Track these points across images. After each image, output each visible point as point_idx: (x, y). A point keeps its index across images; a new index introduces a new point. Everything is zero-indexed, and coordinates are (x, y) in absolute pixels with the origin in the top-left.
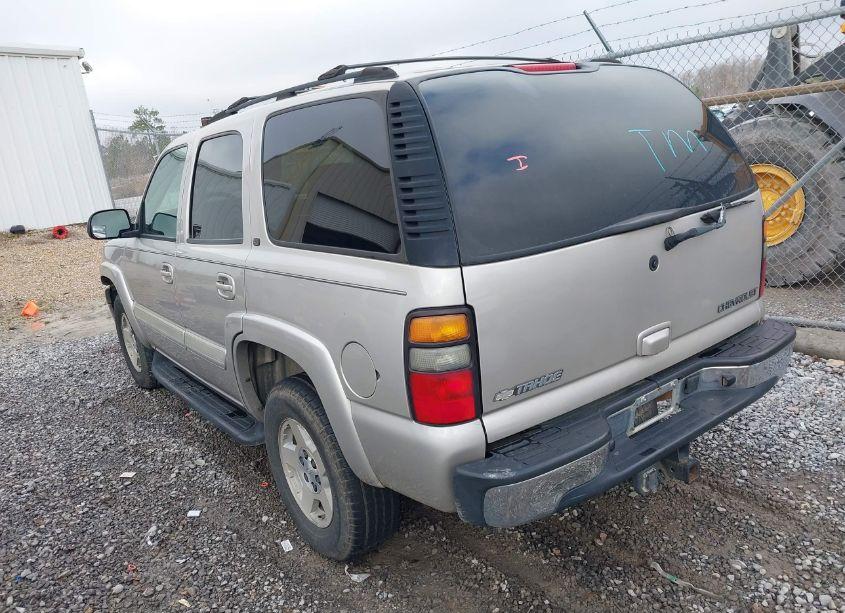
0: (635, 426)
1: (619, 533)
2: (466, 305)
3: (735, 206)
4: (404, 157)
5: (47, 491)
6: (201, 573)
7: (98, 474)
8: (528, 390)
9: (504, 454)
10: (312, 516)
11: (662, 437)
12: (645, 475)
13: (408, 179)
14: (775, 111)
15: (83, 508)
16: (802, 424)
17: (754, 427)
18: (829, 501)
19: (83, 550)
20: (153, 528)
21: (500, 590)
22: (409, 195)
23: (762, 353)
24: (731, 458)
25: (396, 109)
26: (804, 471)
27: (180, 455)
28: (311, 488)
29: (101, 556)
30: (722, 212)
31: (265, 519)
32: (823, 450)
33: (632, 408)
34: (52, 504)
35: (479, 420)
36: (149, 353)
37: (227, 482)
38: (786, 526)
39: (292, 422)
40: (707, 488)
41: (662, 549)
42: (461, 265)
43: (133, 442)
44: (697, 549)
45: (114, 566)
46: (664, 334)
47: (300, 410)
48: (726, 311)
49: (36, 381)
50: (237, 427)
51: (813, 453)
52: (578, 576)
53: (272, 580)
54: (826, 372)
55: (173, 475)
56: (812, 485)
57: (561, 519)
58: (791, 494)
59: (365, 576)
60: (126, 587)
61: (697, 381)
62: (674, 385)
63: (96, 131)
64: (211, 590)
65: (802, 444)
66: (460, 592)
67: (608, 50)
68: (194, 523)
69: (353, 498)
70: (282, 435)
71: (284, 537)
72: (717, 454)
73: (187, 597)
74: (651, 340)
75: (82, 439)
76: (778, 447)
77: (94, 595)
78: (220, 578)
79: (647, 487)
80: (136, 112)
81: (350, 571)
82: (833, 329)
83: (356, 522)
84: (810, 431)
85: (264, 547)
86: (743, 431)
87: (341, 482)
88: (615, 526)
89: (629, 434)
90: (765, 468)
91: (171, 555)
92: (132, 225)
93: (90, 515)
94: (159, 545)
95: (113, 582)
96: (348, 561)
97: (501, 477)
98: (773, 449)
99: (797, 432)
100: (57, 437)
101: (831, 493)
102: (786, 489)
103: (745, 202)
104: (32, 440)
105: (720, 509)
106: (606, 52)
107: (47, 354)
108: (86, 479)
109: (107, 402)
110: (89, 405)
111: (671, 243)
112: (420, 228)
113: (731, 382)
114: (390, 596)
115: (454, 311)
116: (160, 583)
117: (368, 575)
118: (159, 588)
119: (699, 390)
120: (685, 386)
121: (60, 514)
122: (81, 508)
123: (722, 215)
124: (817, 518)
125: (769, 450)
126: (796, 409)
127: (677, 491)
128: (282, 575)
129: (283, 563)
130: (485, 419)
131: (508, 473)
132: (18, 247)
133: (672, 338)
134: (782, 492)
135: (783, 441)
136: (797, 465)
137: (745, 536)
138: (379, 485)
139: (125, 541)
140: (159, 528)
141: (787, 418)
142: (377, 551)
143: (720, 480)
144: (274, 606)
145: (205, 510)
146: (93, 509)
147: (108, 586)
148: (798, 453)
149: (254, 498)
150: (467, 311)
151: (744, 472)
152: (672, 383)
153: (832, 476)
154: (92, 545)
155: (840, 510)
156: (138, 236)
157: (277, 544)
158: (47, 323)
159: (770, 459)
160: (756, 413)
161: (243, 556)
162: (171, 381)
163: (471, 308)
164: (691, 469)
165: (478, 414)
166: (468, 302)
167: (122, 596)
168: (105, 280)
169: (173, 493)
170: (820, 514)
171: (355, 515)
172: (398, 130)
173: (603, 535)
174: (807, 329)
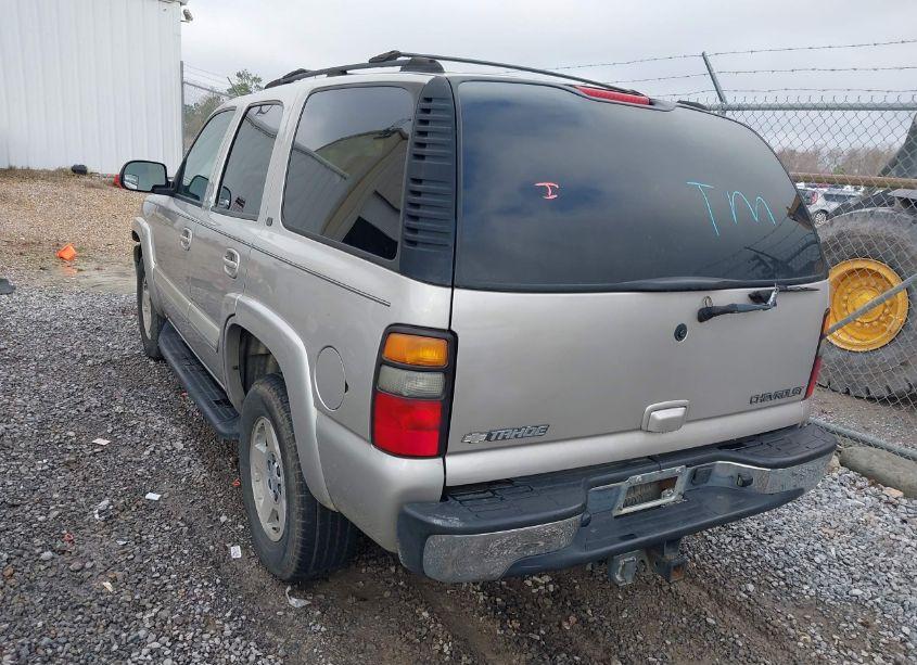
0: (625, 506)
1: (590, 620)
2: (450, 330)
3: (791, 290)
4: (421, 157)
5: (14, 440)
6: (137, 559)
7: (72, 434)
8: (504, 438)
9: (460, 502)
10: (267, 526)
11: (651, 525)
12: (622, 562)
13: (419, 181)
14: (897, 203)
15: (43, 465)
16: (833, 550)
17: (778, 541)
18: (834, 640)
19: (27, 508)
20: (106, 502)
21: (441, 652)
22: (416, 199)
23: (790, 459)
24: (741, 568)
25: (427, 105)
26: (818, 601)
27: (162, 433)
28: (273, 497)
29: (41, 518)
30: (773, 293)
31: (223, 519)
32: (846, 583)
33: (624, 485)
34: (14, 454)
35: (441, 459)
36: (161, 320)
37: (198, 473)
38: (775, 655)
39: (266, 421)
40: (705, 594)
41: (631, 649)
42: (453, 287)
43: (119, 409)
44: (669, 657)
45: (50, 532)
46: (678, 412)
47: (273, 410)
48: (759, 405)
49: (46, 327)
50: (218, 416)
51: (834, 583)
52: (529, 656)
53: (206, 584)
54: (880, 500)
55: (147, 453)
56: (821, 618)
57: (534, 591)
58: (794, 622)
59: (304, 603)
60: (57, 556)
61: (709, 473)
62: (681, 472)
63: (183, 83)
64: (140, 580)
65: (825, 571)
66: (398, 643)
67: (721, 100)
68: (151, 507)
69: (305, 516)
70: (256, 434)
71: (237, 542)
72: (728, 561)
73: (114, 581)
74: (660, 415)
75: (69, 395)
76: (797, 569)
77: (20, 556)
78: (154, 569)
79: (622, 575)
80: (239, 75)
81: (291, 594)
82: (902, 455)
83: (303, 542)
84: (839, 559)
85: (211, 547)
86: (765, 543)
87: (297, 496)
88: (589, 612)
89: (615, 513)
90: (775, 588)
91: (114, 534)
92: (167, 182)
93: (48, 474)
94: (105, 521)
95: (45, 548)
96: (292, 581)
97: (446, 524)
98: (791, 570)
99: (824, 558)
100: (45, 387)
101: (839, 631)
102: (790, 616)
103: (806, 289)
104: (19, 385)
105: (710, 621)
106: (719, 102)
107: (69, 302)
108: (58, 437)
109: (110, 362)
110: (90, 362)
111: (706, 314)
112: (419, 237)
113: (747, 483)
114: (323, 629)
115: (434, 334)
116: (92, 560)
117: (307, 603)
118: (89, 565)
119: (709, 484)
120: (694, 476)
121: (18, 466)
122: (42, 464)
123: (772, 296)
124: (814, 654)
125: (786, 570)
126: (832, 532)
127: (670, 590)
128: (218, 581)
129: (226, 569)
130: (448, 459)
131: (455, 523)
132: (76, 188)
133: (685, 420)
134: (785, 616)
135: (806, 564)
136: (813, 592)
137: (728, 656)
138: (332, 507)
139: (73, 508)
140: (112, 503)
141: (819, 539)
142: (327, 580)
143: (721, 590)
144: (198, 610)
145: (166, 495)
146: (53, 468)
147: (37, 551)
148: (817, 580)
149: (220, 495)
150: (450, 338)
151: (751, 587)
152: (678, 469)
153: (846, 613)
154: (39, 505)
155: (842, 651)
156: (172, 195)
157: (226, 549)
158: (80, 270)
159: (784, 579)
160: (786, 527)
161: (186, 552)
162: (173, 354)
163: (455, 335)
164: (675, 567)
165: (441, 451)
166: (453, 328)
167: (49, 564)
168: (135, 236)
169: (141, 470)
170: (819, 651)
171: (304, 534)
172: (423, 128)
173: (573, 619)
174: (873, 449)
